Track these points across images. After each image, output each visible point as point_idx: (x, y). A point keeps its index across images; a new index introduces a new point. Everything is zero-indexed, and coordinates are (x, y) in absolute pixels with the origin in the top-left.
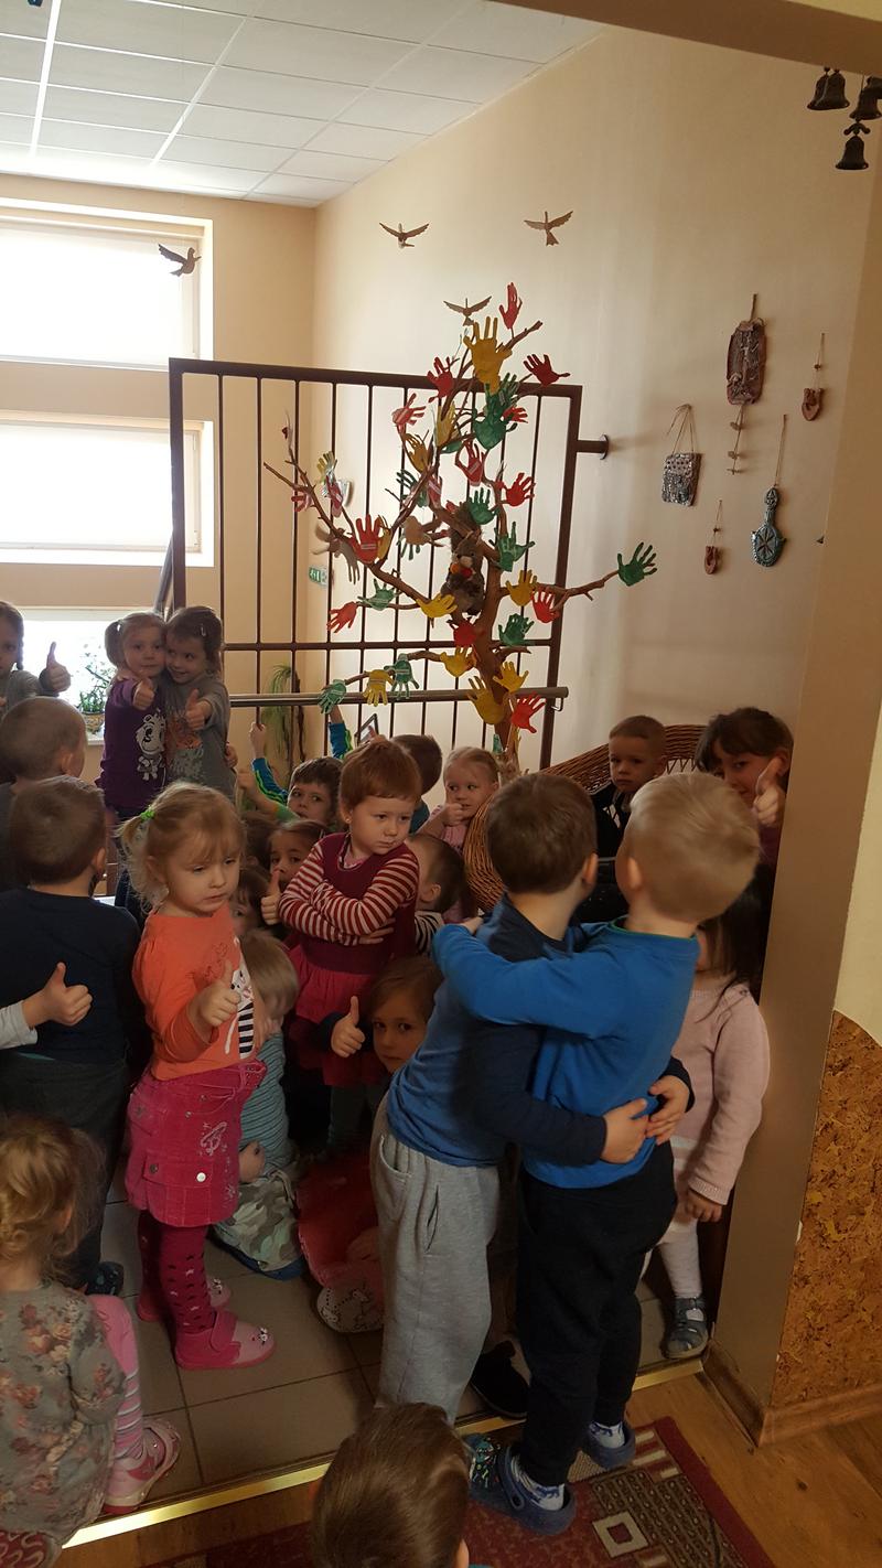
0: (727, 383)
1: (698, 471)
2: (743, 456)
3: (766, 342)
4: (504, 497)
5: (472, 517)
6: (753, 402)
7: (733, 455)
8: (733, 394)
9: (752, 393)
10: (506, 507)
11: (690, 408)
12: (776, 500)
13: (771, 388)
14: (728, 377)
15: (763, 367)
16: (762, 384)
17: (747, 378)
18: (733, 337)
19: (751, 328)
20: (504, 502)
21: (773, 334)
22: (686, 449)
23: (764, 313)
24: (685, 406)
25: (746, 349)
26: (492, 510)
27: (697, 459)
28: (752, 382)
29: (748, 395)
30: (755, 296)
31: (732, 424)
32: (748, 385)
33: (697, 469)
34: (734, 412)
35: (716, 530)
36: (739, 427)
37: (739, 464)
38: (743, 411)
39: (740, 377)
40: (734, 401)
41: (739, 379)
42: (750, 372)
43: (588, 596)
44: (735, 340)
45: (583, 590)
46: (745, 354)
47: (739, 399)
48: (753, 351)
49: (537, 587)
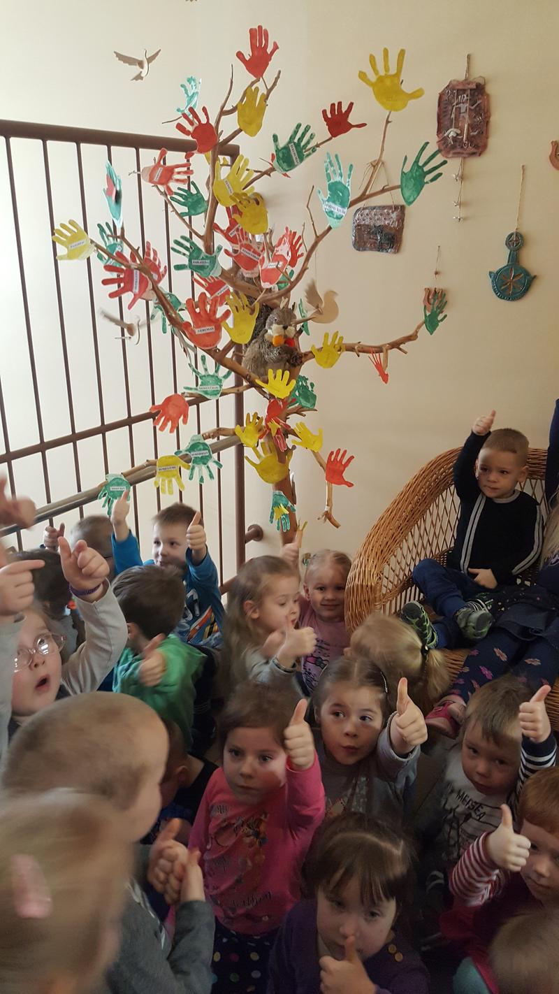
0: (438, 138)
1: (403, 221)
2: (466, 204)
3: (488, 97)
6: (477, 155)
7: (460, 204)
8: (449, 147)
9: (476, 147)
11: (383, 163)
12: (516, 243)
13: (494, 141)
14: (439, 131)
15: (487, 123)
16: (487, 138)
17: (469, 133)
18: (441, 94)
19: (473, 86)
21: (490, 89)
23: (482, 70)
25: (462, 106)
27: (401, 210)
28: (473, 136)
29: (471, 149)
30: (469, 57)
32: (470, 139)
35: (436, 273)
36: (462, 179)
37: (465, 212)
38: (463, 164)
39: (459, 132)
40: (450, 155)
41: (458, 135)
42: (471, 127)
43: (400, 349)
44: (445, 97)
45: (396, 345)
46: (463, 110)
47: (459, 153)
48: (473, 108)
49: (343, 347)
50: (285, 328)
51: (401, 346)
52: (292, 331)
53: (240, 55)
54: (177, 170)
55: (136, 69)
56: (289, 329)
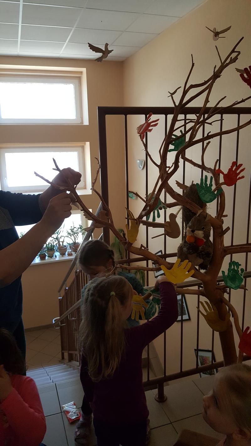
4: (222, 180)
10: (224, 187)
20: (222, 184)
26: (215, 190)
50: (193, 231)
52: (200, 234)
56: (196, 232)
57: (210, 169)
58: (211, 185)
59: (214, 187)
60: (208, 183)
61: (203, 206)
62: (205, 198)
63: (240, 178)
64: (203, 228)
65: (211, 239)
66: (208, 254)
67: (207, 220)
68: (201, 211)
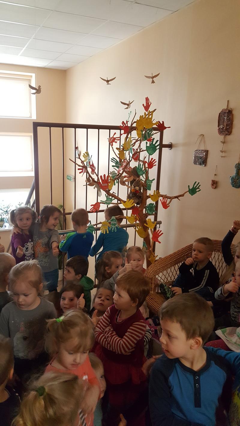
0: (218, 128)
1: (207, 156)
2: (225, 152)
3: (233, 115)
4: (147, 166)
5: (137, 173)
6: (229, 135)
7: (222, 152)
8: (221, 131)
9: (228, 132)
11: (203, 135)
13: (234, 131)
14: (219, 126)
15: (232, 124)
16: (232, 129)
17: (226, 127)
18: (220, 114)
19: (228, 111)
20: (147, 168)
21: (234, 112)
22: (202, 148)
23: (231, 106)
24: (202, 135)
25: (225, 118)
27: (207, 152)
28: (228, 128)
29: (227, 133)
30: (228, 101)
31: (221, 141)
32: (226, 129)
33: (207, 155)
34: (221, 138)
35: (215, 175)
36: (224, 143)
37: (223, 154)
38: (225, 138)
39: (223, 126)
40: (221, 134)
41: (223, 127)
42: (227, 125)
43: (178, 199)
44: (221, 115)
45: (177, 197)
46: (225, 119)
47: (223, 134)
48: (228, 118)
49: (160, 196)
50: (135, 187)
51: (179, 198)
52: (137, 188)
53: (143, 105)
54: (116, 139)
55: (126, 106)
56: (136, 187)
57: (142, 161)
58: (142, 168)
59: (143, 169)
60: (141, 167)
61: (139, 176)
62: (139, 173)
63: (154, 165)
64: (139, 186)
65: (142, 191)
66: (140, 197)
67: (140, 182)
68: (138, 178)
